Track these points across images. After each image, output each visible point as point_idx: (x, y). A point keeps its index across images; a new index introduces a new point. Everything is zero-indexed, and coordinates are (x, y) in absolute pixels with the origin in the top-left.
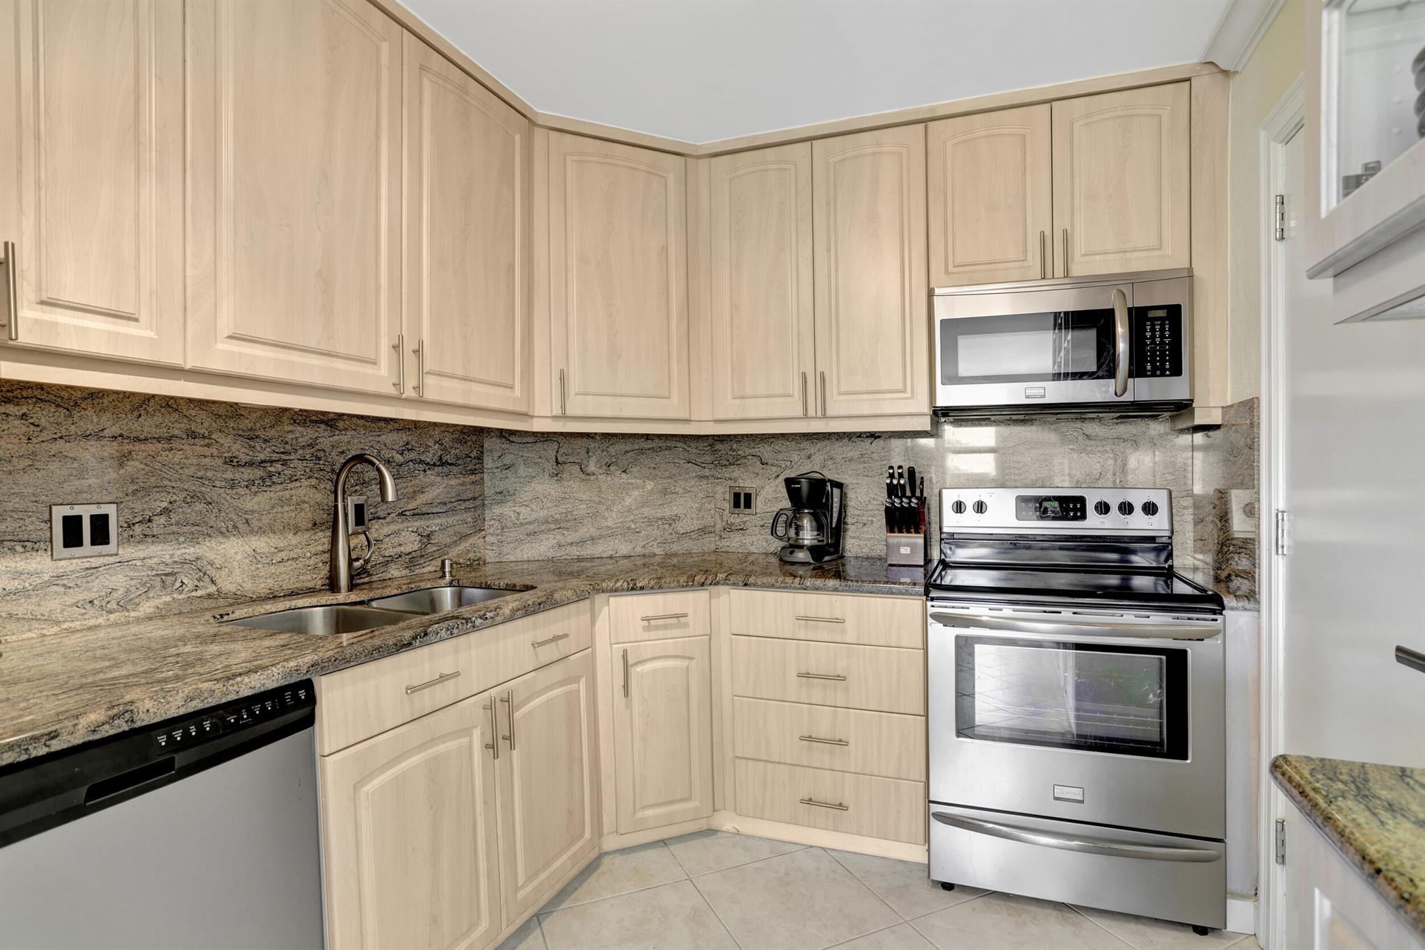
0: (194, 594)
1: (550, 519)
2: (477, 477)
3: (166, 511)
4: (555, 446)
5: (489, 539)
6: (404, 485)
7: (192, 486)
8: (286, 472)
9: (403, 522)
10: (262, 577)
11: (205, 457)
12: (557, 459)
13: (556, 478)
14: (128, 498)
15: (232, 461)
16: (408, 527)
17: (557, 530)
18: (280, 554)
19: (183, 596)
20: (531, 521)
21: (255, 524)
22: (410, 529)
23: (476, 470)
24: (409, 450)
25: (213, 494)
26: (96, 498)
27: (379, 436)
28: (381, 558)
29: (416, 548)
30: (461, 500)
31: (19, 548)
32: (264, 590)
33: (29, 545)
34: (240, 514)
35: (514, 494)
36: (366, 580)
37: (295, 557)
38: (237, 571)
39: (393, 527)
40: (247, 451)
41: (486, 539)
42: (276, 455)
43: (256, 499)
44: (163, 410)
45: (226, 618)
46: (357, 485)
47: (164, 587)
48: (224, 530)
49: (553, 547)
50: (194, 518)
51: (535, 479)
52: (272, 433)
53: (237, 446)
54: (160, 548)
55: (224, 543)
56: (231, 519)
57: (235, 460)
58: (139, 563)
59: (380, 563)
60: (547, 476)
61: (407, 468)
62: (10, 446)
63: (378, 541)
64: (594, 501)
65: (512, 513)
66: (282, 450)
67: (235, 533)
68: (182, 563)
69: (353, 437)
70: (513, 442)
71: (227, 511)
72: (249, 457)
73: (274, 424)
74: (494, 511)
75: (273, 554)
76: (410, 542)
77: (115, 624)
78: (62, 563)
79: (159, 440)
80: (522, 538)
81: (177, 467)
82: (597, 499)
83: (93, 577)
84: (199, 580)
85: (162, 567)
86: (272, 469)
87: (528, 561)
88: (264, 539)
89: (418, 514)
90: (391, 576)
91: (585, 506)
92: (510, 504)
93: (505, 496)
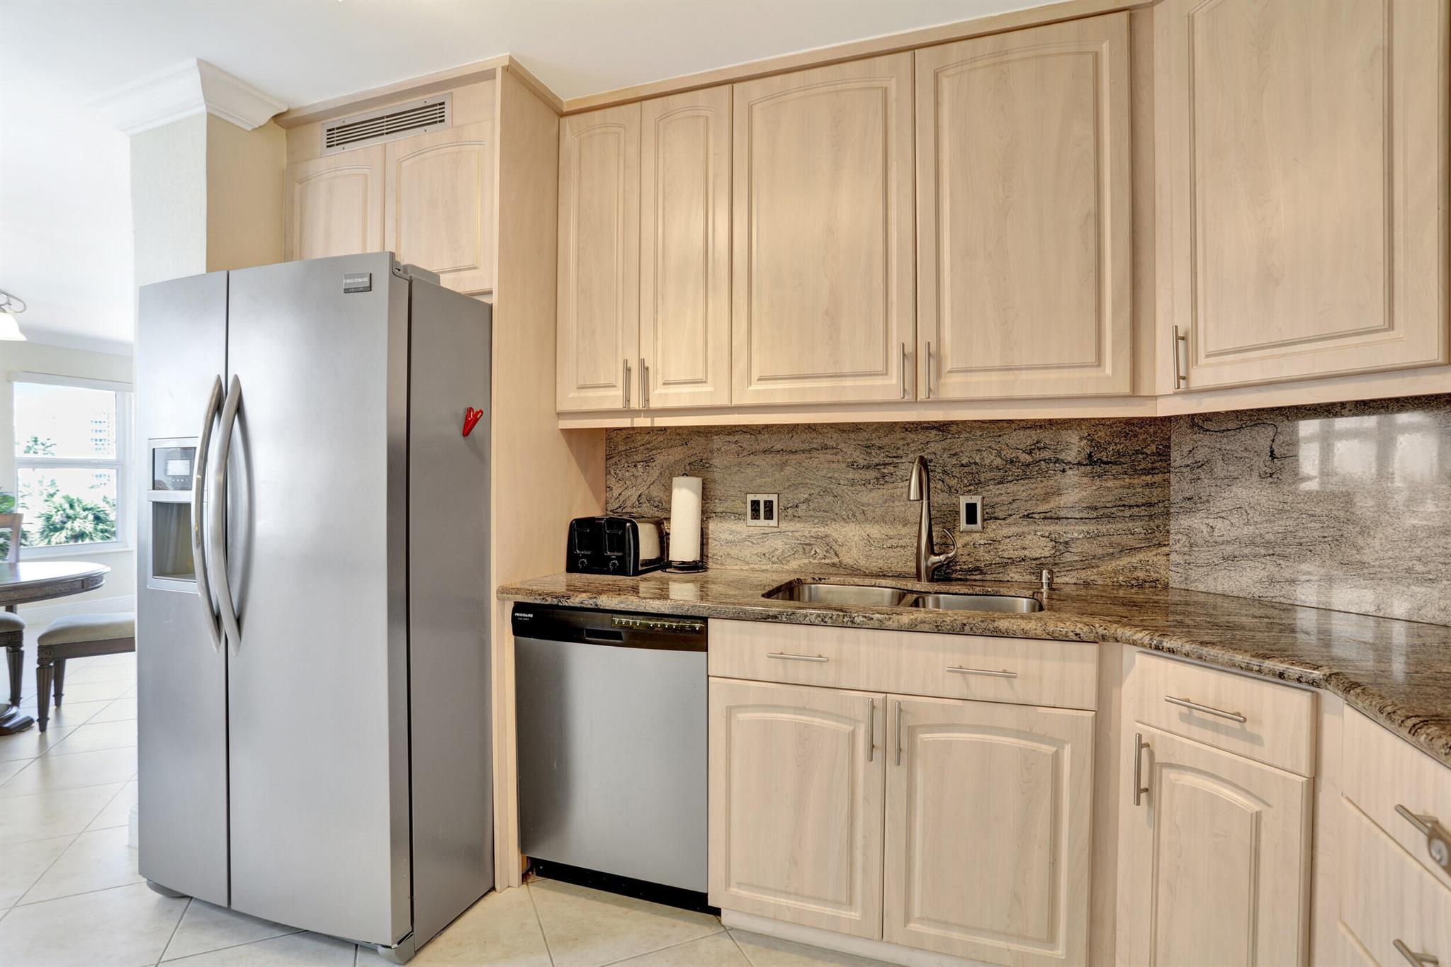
0: (823, 561)
1: (1259, 540)
2: (1158, 478)
3: (806, 501)
4: (1270, 431)
5: (1173, 557)
6: (1033, 486)
7: (824, 483)
8: (898, 473)
9: (1029, 524)
10: (874, 557)
11: (833, 462)
12: (1272, 452)
13: (1270, 480)
14: (785, 491)
15: (853, 465)
16: (1036, 531)
17: (1268, 558)
18: (890, 541)
19: (816, 561)
20: (1229, 539)
21: (870, 514)
22: (1039, 534)
23: (1153, 469)
24: (1039, 449)
25: (838, 490)
26: (768, 490)
27: (1000, 436)
28: (998, 558)
29: (1047, 554)
30: (1124, 506)
31: (733, 517)
32: (876, 569)
33: (739, 516)
34: (858, 506)
35: (1208, 501)
36: (978, 577)
37: (903, 545)
38: (855, 550)
39: (1014, 529)
40: (865, 457)
41: (1171, 557)
42: (889, 459)
43: (872, 495)
44: (806, 431)
45: (823, 581)
46: (970, 485)
47: (804, 553)
48: (845, 517)
49: (1261, 582)
50: (825, 506)
51: (1238, 481)
52: (885, 441)
53: (857, 453)
54: (802, 526)
55: (845, 527)
56: (851, 509)
57: (855, 464)
58: (790, 534)
59: (996, 564)
60: (1255, 477)
61: (1037, 468)
62: (731, 460)
63: (994, 541)
64: (1335, 519)
65: (1204, 526)
66: (894, 455)
67: (854, 520)
68: (815, 538)
69: (967, 440)
70: (1207, 430)
71: (849, 503)
72: (867, 462)
73: (888, 434)
74: (1182, 522)
75: (884, 540)
76: (1039, 547)
77: (776, 571)
78: (751, 528)
79: (803, 451)
80: (1217, 563)
81: (815, 470)
82: (1342, 514)
83: (766, 539)
84: (827, 552)
85: (803, 539)
86: (886, 471)
87: (1224, 595)
88: (877, 527)
89: (1051, 518)
90: (1009, 579)
91: (1318, 525)
92: (1202, 514)
93: (1195, 503)
